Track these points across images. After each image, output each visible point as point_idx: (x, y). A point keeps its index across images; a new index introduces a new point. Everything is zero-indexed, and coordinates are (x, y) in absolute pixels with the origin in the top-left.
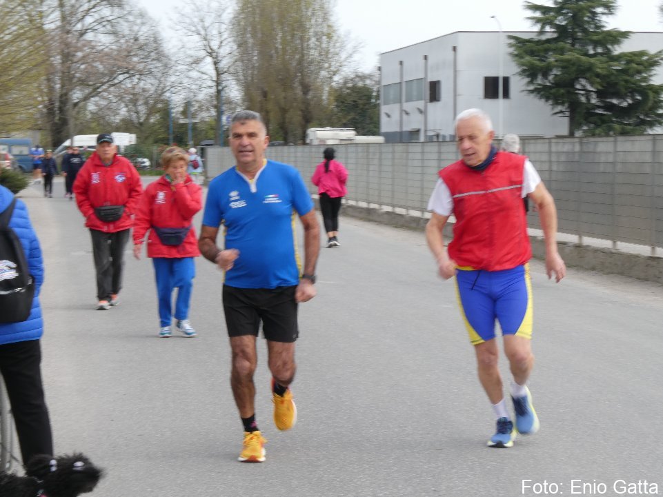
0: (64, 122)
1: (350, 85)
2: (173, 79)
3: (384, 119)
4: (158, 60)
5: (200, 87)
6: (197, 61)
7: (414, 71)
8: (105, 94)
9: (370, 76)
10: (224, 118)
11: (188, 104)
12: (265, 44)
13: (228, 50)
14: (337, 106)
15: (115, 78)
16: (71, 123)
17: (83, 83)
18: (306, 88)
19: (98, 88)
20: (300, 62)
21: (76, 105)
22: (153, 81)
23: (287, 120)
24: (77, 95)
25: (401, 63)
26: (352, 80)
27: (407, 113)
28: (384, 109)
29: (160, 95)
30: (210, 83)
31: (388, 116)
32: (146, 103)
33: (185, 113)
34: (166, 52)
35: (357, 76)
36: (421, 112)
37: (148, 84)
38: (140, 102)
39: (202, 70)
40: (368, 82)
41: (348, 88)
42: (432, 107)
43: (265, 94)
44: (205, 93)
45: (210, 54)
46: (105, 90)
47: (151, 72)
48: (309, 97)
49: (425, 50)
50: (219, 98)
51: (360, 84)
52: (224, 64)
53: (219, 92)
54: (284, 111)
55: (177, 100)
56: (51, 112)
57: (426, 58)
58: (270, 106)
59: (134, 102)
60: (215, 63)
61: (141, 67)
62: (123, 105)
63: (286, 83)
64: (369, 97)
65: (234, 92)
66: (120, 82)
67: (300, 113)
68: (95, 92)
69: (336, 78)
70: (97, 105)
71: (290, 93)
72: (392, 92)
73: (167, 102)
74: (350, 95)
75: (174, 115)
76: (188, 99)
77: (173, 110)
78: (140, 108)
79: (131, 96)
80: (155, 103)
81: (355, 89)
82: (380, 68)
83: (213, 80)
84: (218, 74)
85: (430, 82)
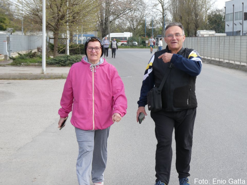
0: (106, 28)
2: (147, 12)
3: (226, 26)
4: (141, 5)
5: (157, 15)
6: (156, 5)
7: (239, 8)
8: (122, 18)
9: (221, 11)
11: (152, 21)
13: (167, 1)
14: (209, 22)
15: (125, 12)
16: (109, 29)
17: (113, 13)
18: (197, 15)
20: (195, 5)
21: (111, 22)
22: (139, 13)
23: (189, 27)
24: (111, 18)
25: (233, 5)
26: (215, 12)
27: (236, 25)
28: (226, 23)
29: (142, 18)
31: (228, 26)
32: (137, 21)
33: (151, 25)
34: (144, 2)
35: (217, 10)
36: (241, 24)
37: (137, 14)
38: (134, 21)
39: (158, 9)
40: (221, 13)
41: (213, 15)
42: (245, 22)
43: (181, 18)
44: (159, 17)
45: (161, 3)
46: (122, 16)
47: (139, 9)
48: (198, 18)
50: (164, 19)
51: (218, 13)
52: (166, 6)
53: (163, 17)
54: (188, 24)
55: (148, 20)
56: (102, 24)
57: (243, 3)
58: (183, 22)
59: (132, 21)
60: (163, 6)
61: (135, 7)
62: (128, 22)
63: (189, 13)
64: (221, 19)
65: (170, 17)
66: (127, 13)
67: (194, 24)
68: (118, 17)
69: (208, 11)
70: (118, 22)
71: (191, 17)
72: (230, 16)
73: (144, 21)
74: (213, 18)
75: (147, 25)
76: (152, 20)
77: (147, 24)
78: (134, 23)
79: (131, 19)
80: (140, 21)
81: (215, 15)
82: (225, 7)
83: (161, 12)
84: (163, 10)
85: (245, 13)
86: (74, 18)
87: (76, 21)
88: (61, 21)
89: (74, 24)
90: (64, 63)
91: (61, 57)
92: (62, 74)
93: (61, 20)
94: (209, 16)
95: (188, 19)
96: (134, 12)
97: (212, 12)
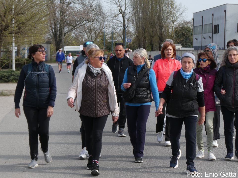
0: (60, 41)
1: (181, 26)
2: (106, 23)
3: (195, 40)
4: (100, 15)
5: (118, 27)
6: (116, 16)
7: (208, 20)
8: (78, 29)
9: (190, 22)
11: (113, 34)
14: (176, 35)
15: (82, 22)
16: (63, 41)
17: (69, 25)
18: (161, 28)
19: (75, 27)
20: (159, 16)
21: (65, 34)
22: (98, 24)
23: (153, 41)
24: (66, 29)
25: (202, 17)
26: (182, 24)
27: (205, 38)
28: (195, 36)
29: (101, 30)
31: (196, 39)
32: (95, 33)
33: (111, 38)
34: (104, 12)
35: (184, 22)
36: (210, 38)
37: (95, 25)
38: (93, 33)
39: (118, 19)
40: (189, 25)
41: (180, 28)
42: (215, 35)
43: (144, 30)
44: (120, 29)
45: (122, 13)
46: (78, 28)
47: (97, 20)
48: (163, 31)
49: (212, 12)
50: (125, 32)
51: (186, 26)
52: (127, 16)
53: (124, 29)
54: (152, 37)
55: (108, 31)
57: (213, 15)
58: (146, 35)
59: (90, 32)
60: (123, 17)
61: (93, 18)
62: (86, 34)
63: (153, 25)
64: (189, 32)
65: (132, 29)
66: (84, 24)
67: (158, 38)
69: (175, 23)
70: (74, 33)
71: (155, 30)
72: (198, 29)
73: (104, 33)
74: (181, 30)
75: (107, 38)
76: (112, 32)
77: (107, 36)
78: (93, 35)
79: (89, 30)
80: (99, 33)
81: (183, 28)
82: (193, 19)
83: (122, 24)
84: (124, 21)
85: (214, 25)
86: (19, 29)
87: (21, 32)
89: (19, 35)
90: (7, 79)
91: (4, 72)
92: (3, 91)
93: (5, 31)
94: (176, 28)
95: (152, 31)
96: (92, 23)
97: (179, 25)
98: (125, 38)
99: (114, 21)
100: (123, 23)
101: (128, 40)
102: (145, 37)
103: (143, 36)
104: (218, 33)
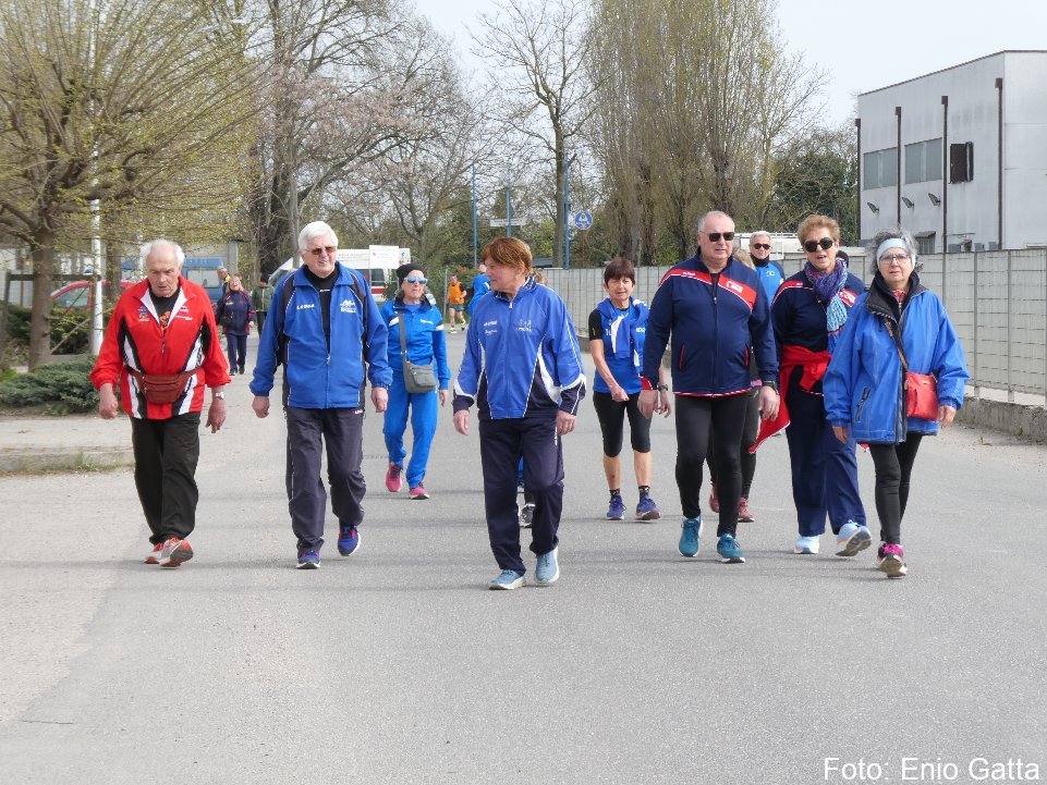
0: (281, 226)
1: (802, 153)
2: (477, 146)
3: (866, 213)
4: (451, 111)
6: (522, 112)
7: (923, 126)
8: (356, 175)
9: (839, 137)
10: (571, 218)
11: (505, 193)
12: (644, 81)
13: (577, 93)
14: (778, 192)
15: (373, 146)
16: (295, 228)
17: (315, 154)
18: (721, 160)
19: (343, 164)
20: (711, 110)
21: (303, 195)
22: (441, 150)
24: (304, 177)
25: (898, 111)
26: (807, 143)
27: (911, 205)
28: (866, 197)
29: (453, 177)
30: (544, 153)
31: (874, 209)
32: (429, 191)
33: (499, 210)
34: (465, 96)
35: (815, 136)
36: (937, 202)
37: (432, 156)
38: (418, 190)
39: (533, 128)
40: (836, 147)
41: (798, 160)
42: (955, 191)
43: (646, 173)
44: (540, 169)
45: (547, 101)
46: (356, 169)
47: (437, 135)
48: (729, 175)
49: (942, 87)
50: (561, 181)
51: (822, 151)
52: (571, 117)
53: (561, 168)
54: (681, 202)
55: (485, 185)
56: (257, 210)
57: (945, 100)
58: (656, 193)
59: (407, 189)
60: (555, 118)
61: (419, 123)
62: (387, 195)
63: (684, 151)
64: (838, 177)
65: (589, 169)
66: (382, 154)
68: (338, 171)
69: (776, 141)
70: (340, 195)
71: (691, 169)
72: (881, 166)
73: (465, 189)
74: (802, 172)
75: (478, 213)
76: (505, 183)
77: (478, 204)
78: (417, 202)
79: (400, 180)
80: (445, 193)
81: (812, 162)
82: (858, 122)
83: (550, 148)
84: (560, 136)
85: (953, 146)
86: (130, 178)
87: (140, 189)
88: (67, 193)
89: (130, 203)
90: (83, 397)
91: (68, 368)
92: (81, 449)
93: (67, 186)
94: (782, 163)
95: (683, 180)
96: (415, 149)
97: (795, 148)
98: (563, 208)
99: (517, 137)
100: (554, 146)
101: (577, 220)
102: (651, 205)
103: (639, 201)
104: (972, 178)
